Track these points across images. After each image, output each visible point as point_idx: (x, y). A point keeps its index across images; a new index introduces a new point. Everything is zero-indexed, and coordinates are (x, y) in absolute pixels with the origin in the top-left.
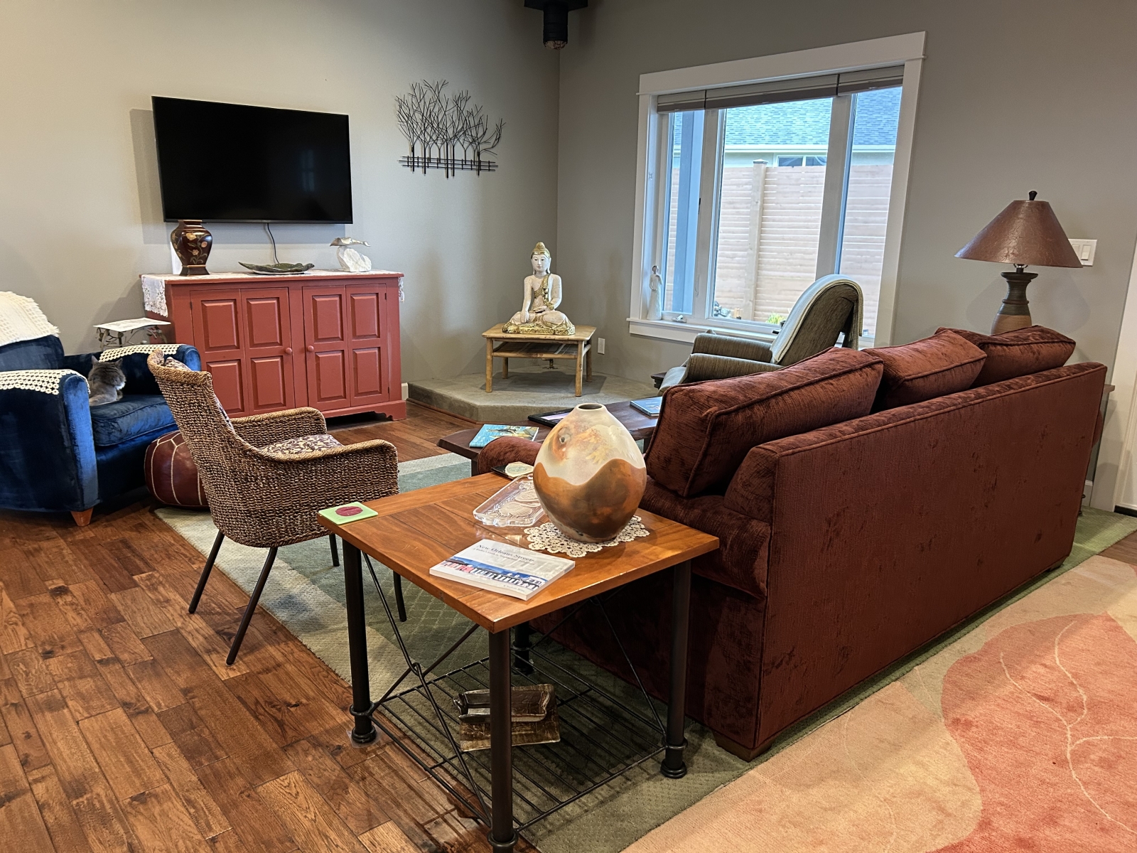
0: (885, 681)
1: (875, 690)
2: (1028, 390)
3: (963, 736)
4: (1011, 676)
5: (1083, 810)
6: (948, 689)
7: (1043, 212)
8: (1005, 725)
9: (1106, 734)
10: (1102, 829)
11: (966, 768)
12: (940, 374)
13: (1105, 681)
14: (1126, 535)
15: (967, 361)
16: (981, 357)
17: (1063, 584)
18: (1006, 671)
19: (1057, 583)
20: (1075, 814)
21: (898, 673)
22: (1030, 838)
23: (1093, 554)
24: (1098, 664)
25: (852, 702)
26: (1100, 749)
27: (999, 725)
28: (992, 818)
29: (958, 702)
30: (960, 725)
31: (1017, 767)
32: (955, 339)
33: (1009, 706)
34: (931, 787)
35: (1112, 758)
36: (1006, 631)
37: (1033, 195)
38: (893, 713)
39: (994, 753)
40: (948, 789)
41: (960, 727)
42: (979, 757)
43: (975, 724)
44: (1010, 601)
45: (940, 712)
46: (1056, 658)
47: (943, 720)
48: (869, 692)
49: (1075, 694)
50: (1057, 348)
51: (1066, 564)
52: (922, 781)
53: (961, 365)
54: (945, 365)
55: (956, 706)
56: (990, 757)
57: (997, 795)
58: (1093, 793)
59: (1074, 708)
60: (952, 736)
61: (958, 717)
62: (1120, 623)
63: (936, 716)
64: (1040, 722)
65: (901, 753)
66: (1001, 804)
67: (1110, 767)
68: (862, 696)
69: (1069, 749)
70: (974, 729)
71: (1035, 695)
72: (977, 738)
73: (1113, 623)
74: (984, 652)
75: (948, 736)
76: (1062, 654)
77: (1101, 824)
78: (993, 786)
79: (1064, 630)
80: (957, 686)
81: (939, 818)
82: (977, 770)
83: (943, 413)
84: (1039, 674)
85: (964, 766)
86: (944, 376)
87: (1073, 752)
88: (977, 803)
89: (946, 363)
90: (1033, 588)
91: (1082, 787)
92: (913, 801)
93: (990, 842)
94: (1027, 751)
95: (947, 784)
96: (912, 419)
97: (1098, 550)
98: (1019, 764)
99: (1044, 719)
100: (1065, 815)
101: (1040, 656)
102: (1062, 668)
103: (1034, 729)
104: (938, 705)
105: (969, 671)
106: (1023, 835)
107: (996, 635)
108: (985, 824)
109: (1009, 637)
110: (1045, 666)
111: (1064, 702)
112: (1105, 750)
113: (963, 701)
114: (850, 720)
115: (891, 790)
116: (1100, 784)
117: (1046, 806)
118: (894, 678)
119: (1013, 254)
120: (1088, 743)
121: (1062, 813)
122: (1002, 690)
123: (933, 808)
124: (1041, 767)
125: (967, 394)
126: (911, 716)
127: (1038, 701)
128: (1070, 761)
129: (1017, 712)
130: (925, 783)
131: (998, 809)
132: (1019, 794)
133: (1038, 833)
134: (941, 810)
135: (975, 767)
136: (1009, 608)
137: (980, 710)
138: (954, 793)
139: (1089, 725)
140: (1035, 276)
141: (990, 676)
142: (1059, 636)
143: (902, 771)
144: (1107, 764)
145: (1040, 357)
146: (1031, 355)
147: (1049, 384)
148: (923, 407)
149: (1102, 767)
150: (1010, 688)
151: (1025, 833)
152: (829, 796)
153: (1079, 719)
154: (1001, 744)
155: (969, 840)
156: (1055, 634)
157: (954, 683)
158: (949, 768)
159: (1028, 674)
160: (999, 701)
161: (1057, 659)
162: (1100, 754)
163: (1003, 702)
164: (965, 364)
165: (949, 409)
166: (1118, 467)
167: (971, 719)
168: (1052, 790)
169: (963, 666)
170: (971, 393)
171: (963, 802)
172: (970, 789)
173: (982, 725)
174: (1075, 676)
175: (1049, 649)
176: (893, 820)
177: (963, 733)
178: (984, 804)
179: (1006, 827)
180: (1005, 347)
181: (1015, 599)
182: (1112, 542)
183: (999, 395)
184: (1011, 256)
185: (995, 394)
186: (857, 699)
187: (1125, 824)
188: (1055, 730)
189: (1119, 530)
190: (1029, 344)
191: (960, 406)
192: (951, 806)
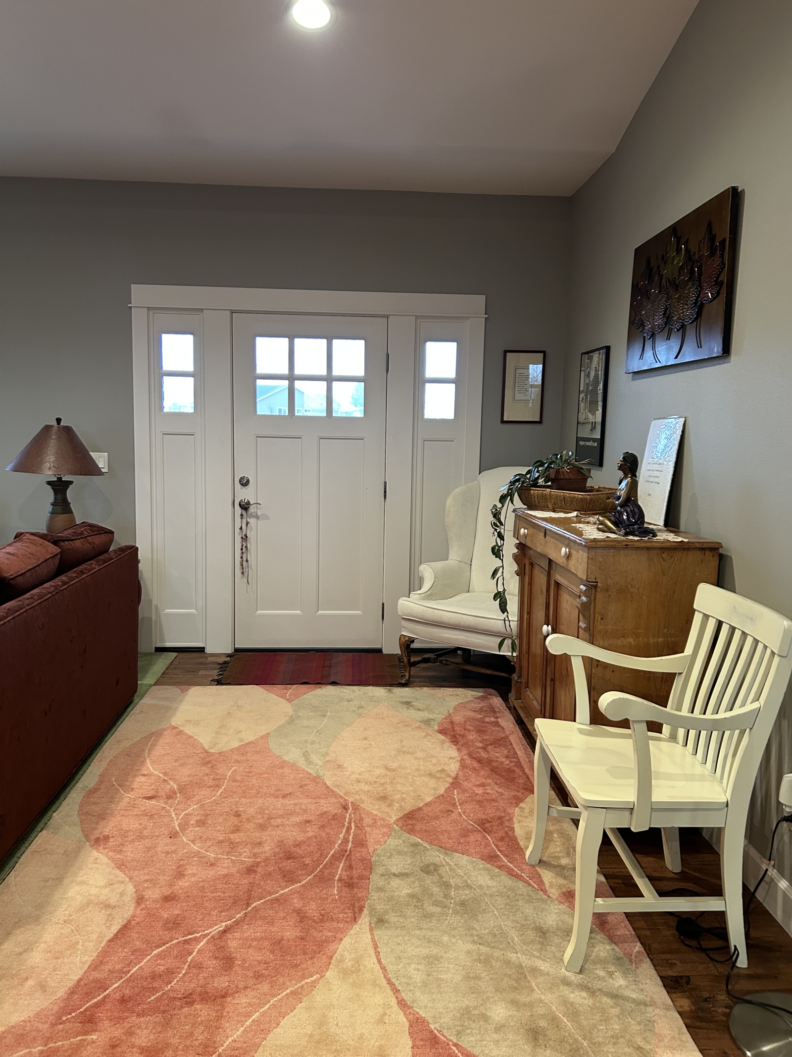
0: (33, 835)
1: (27, 845)
2: (95, 572)
3: (106, 848)
4: (125, 792)
5: (197, 859)
6: (85, 820)
7: (68, 433)
8: (131, 827)
9: (195, 804)
10: (211, 865)
11: (115, 869)
12: (33, 570)
13: (184, 770)
14: (167, 666)
15: (48, 557)
16: (57, 552)
17: (139, 714)
18: (120, 790)
19: (133, 714)
20: (193, 863)
21: (41, 825)
22: (171, 893)
23: (151, 686)
24: (176, 760)
25: (11, 863)
26: (195, 816)
27: (127, 829)
28: (144, 893)
29: (94, 826)
30: (100, 841)
31: (148, 851)
32: (34, 540)
33: (130, 813)
34: (95, 895)
35: (203, 818)
36: (111, 761)
37: (59, 421)
38: (48, 856)
39: (130, 850)
40: (107, 890)
41: (102, 843)
42: (121, 857)
43: (111, 836)
44: (106, 739)
45: (83, 839)
46: (149, 767)
47: (88, 844)
48: (22, 849)
49: (168, 787)
50: (104, 538)
51: (136, 699)
52: (87, 894)
53: (45, 561)
54: (34, 562)
55: (95, 829)
56: (129, 854)
57: (142, 877)
58: (199, 845)
59: (170, 796)
60: (98, 852)
61: (98, 836)
62: (181, 728)
63: (82, 843)
64: (154, 814)
65: (64, 882)
66: (146, 881)
67: (204, 824)
68: (18, 855)
69: (176, 823)
70: (111, 840)
71: (145, 798)
72: (116, 845)
73: (177, 730)
74: (101, 781)
75: (95, 854)
76: (153, 762)
77: (210, 861)
78: (137, 872)
79: (149, 746)
80: (89, 814)
81: (108, 913)
82: (123, 867)
83: (44, 601)
84: (142, 782)
85: (113, 868)
86: (36, 571)
87: (179, 825)
88: (130, 889)
89: (34, 561)
90: (119, 723)
91: (192, 845)
92: (86, 911)
93: (148, 910)
94: (151, 838)
95: (106, 887)
96: (24, 610)
97: (152, 682)
98: (149, 849)
99: (154, 811)
100: (188, 867)
101: (138, 770)
102: (156, 772)
103: (151, 821)
104: (80, 834)
105: (95, 800)
106: (166, 894)
107: (105, 766)
108: (140, 900)
109: (115, 764)
110: (145, 775)
111: (164, 794)
112: (198, 814)
113: (97, 823)
114: (15, 878)
115: (67, 912)
116: (201, 838)
117: (174, 868)
118: (39, 830)
119: (54, 467)
120: (186, 814)
121: (185, 867)
122: (121, 804)
123: (102, 908)
124: (164, 844)
125: (55, 583)
126: (62, 852)
127: (147, 801)
128: (179, 831)
129: (137, 815)
130: (90, 895)
131: (146, 885)
132: (155, 869)
133: (175, 887)
134: (108, 906)
135: (121, 866)
136: (107, 743)
137: (111, 824)
138: (113, 890)
139: (184, 803)
140: (71, 483)
141: (110, 798)
142: (147, 751)
143: (70, 895)
144: (201, 823)
145: (95, 546)
146: (88, 545)
147: (106, 566)
148: (28, 599)
149: (199, 826)
150: (126, 800)
151: (167, 892)
152: (19, 943)
153: (176, 802)
154: (133, 841)
155: (133, 916)
156: (144, 750)
157: (87, 813)
158: (103, 875)
159: (135, 785)
160: (122, 812)
161: (151, 768)
162: (195, 818)
163: (125, 812)
164: (48, 559)
165: (47, 597)
166: (151, 619)
167: (107, 834)
168: (175, 855)
169: (89, 798)
170: (57, 581)
171: (121, 894)
172: (122, 882)
173: (116, 834)
174: (165, 774)
175: (143, 762)
176: (76, 933)
177: (105, 846)
178: (135, 887)
179: (153, 894)
180: (70, 542)
181: (109, 735)
182: (160, 674)
183: (77, 580)
184: (53, 469)
185: (74, 580)
186: (15, 859)
187: (223, 855)
188: (165, 816)
189: (162, 663)
190: (85, 537)
191: (54, 593)
192: (113, 901)
